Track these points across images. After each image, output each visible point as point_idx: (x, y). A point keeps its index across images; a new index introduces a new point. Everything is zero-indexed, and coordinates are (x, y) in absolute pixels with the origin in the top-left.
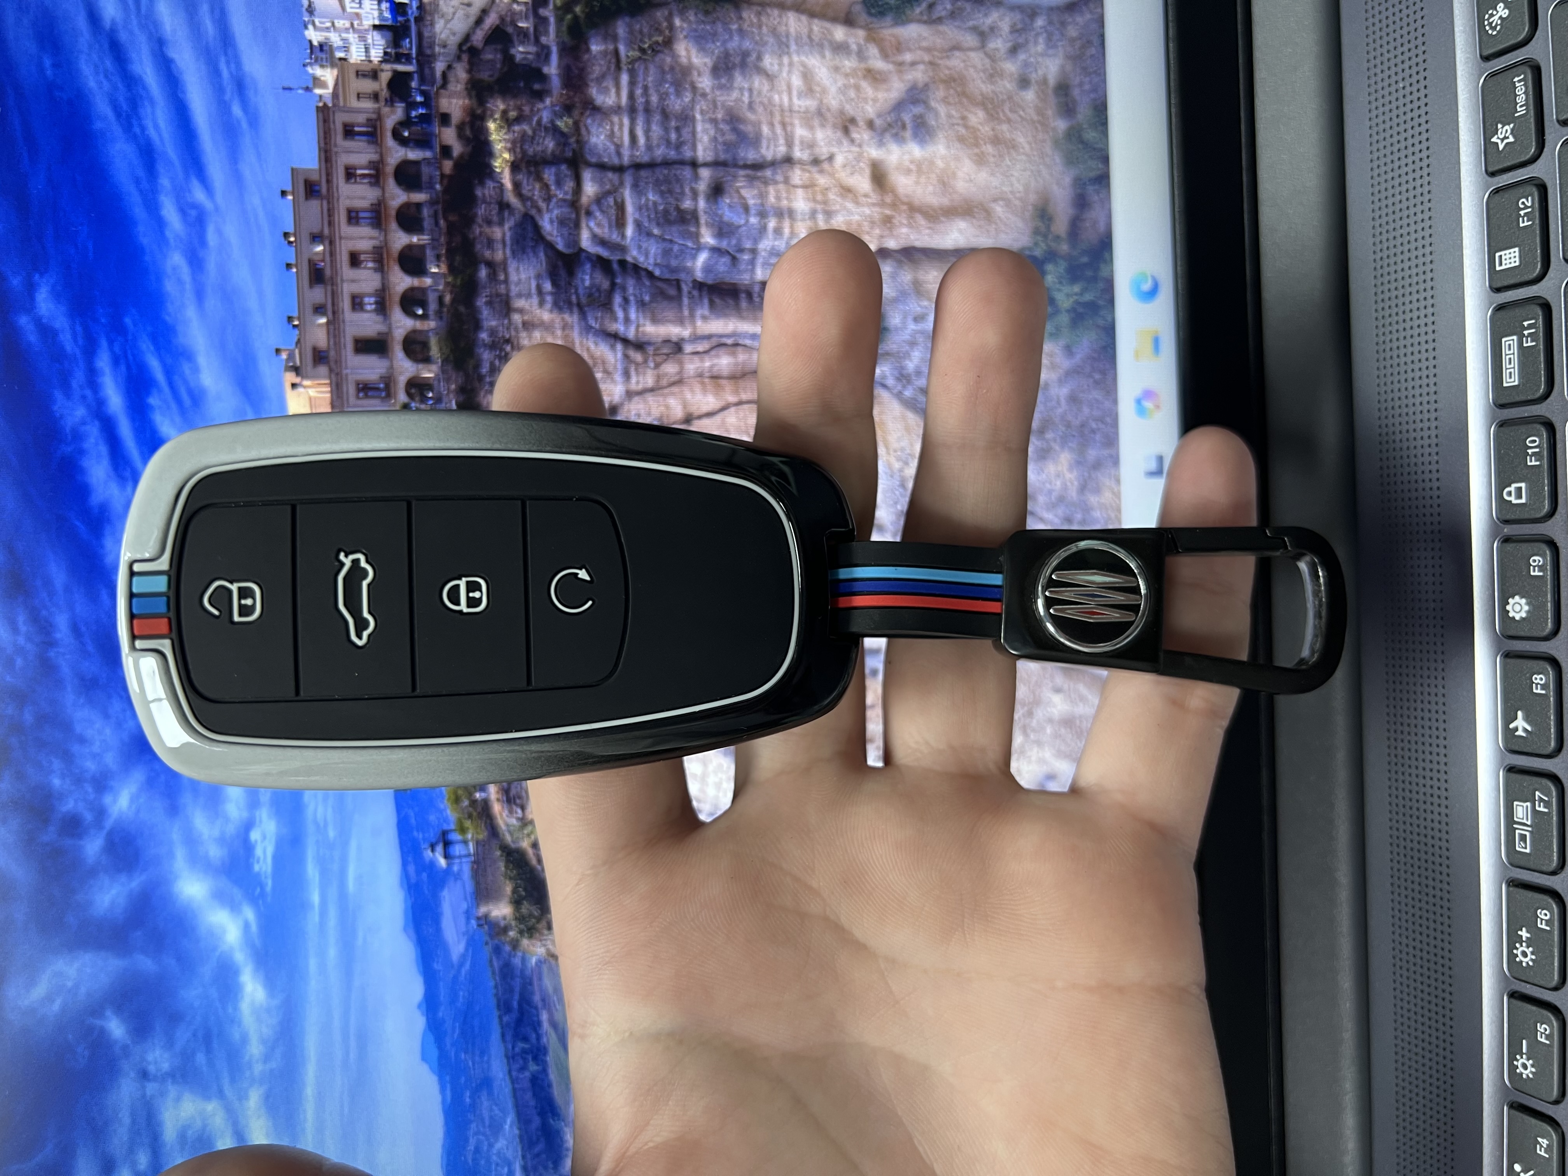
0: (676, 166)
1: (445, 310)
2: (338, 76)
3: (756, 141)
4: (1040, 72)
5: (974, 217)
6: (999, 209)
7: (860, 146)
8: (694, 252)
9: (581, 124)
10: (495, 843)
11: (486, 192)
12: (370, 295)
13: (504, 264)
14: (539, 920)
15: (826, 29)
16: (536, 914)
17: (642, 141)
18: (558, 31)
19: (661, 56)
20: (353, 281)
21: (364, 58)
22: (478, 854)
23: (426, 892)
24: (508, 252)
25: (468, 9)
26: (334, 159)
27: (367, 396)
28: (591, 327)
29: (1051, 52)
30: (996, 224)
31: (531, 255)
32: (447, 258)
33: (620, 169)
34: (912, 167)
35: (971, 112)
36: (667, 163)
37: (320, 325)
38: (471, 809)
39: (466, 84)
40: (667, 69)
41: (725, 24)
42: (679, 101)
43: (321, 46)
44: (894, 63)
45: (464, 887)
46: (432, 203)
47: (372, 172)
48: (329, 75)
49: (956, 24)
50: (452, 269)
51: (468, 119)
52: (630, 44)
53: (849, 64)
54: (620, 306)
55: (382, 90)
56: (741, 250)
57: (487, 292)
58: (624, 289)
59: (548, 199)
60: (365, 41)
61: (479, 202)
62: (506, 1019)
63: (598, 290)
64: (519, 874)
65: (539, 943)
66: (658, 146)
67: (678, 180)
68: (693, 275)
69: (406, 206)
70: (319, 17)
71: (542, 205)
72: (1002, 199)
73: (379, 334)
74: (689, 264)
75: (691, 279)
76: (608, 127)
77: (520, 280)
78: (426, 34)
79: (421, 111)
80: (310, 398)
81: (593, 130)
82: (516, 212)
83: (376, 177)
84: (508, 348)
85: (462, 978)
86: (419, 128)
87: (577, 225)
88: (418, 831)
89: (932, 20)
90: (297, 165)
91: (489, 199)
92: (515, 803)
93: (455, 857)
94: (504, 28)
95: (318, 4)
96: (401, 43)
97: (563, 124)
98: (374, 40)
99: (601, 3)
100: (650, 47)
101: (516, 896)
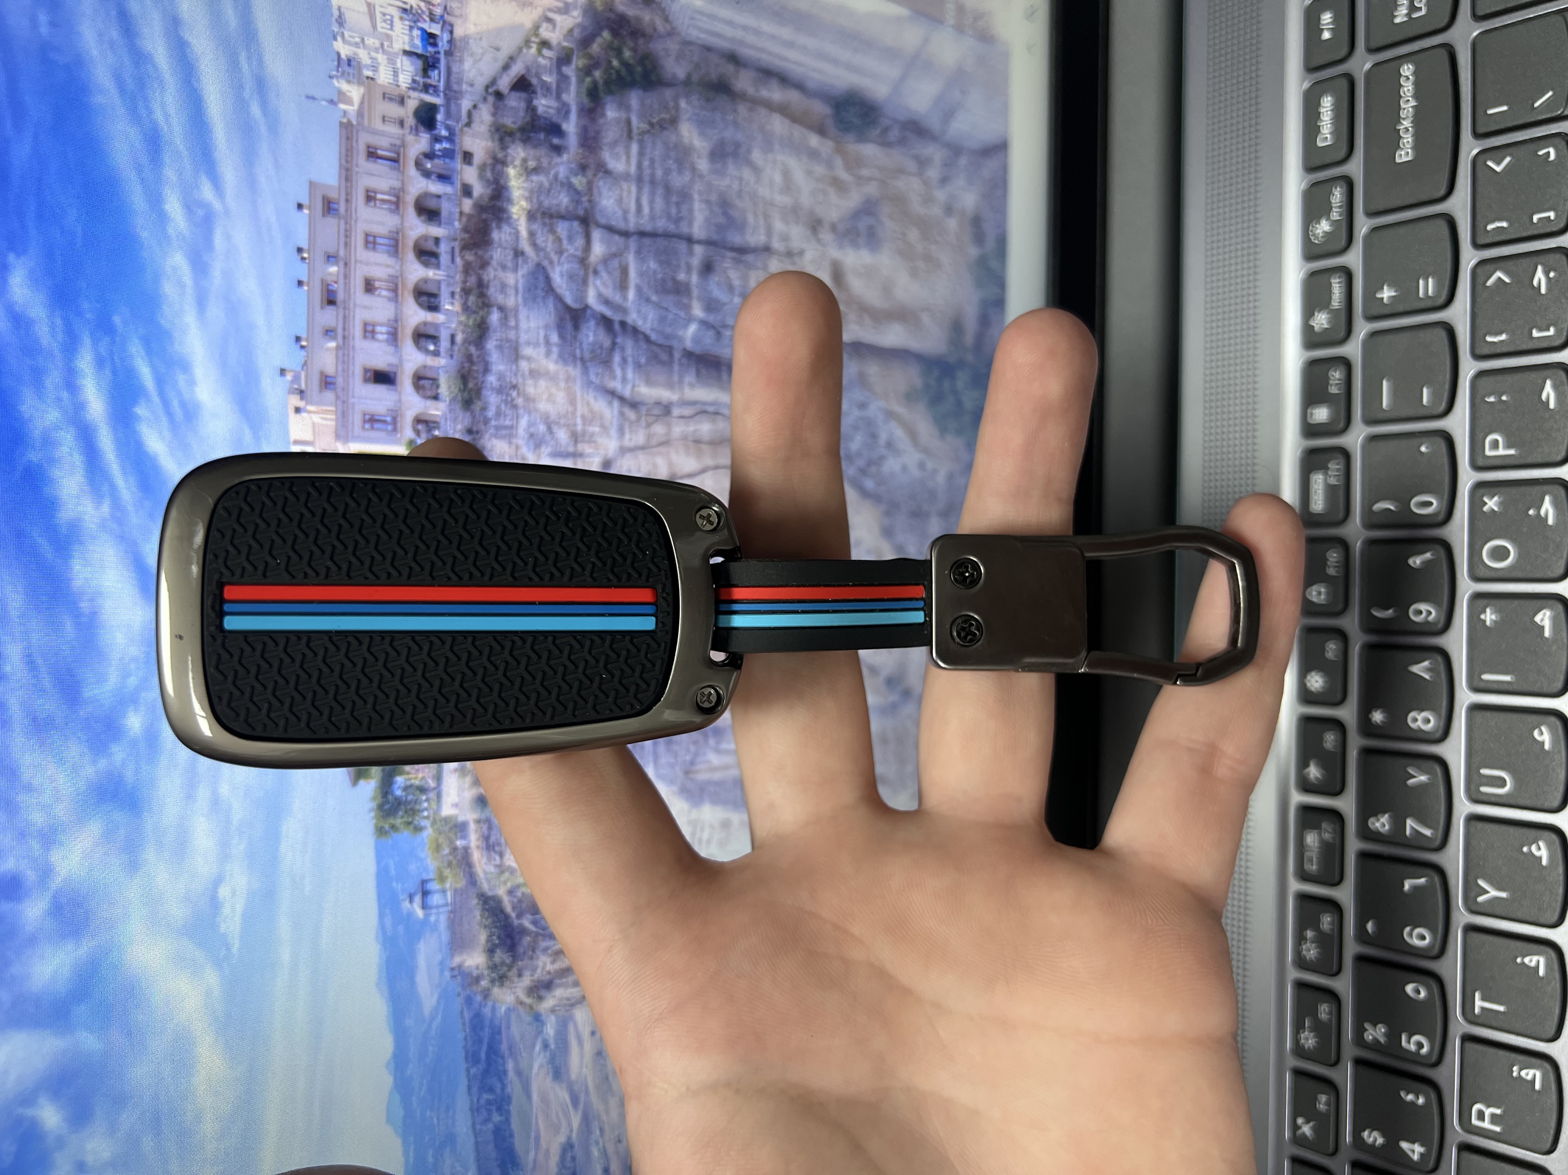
0: (674, 240)
1: (456, 348)
2: (364, 95)
3: (741, 227)
4: (961, 205)
5: (907, 323)
6: (926, 318)
7: (824, 246)
8: (685, 322)
9: (593, 187)
10: (472, 892)
11: (503, 236)
12: (381, 325)
13: (517, 311)
14: (510, 967)
15: (804, 135)
16: (508, 961)
17: (646, 210)
18: (578, 93)
19: (665, 133)
20: (366, 307)
21: (391, 81)
22: (455, 903)
23: (402, 944)
24: (520, 300)
25: (497, 52)
26: (354, 178)
27: (372, 428)
28: (592, 383)
29: (970, 187)
30: (922, 330)
31: (541, 304)
32: (461, 297)
33: (625, 234)
34: (863, 271)
35: (909, 230)
36: (667, 235)
37: (328, 349)
38: (451, 858)
39: (491, 126)
40: (671, 145)
41: (723, 114)
42: (680, 180)
43: (349, 61)
44: (853, 175)
45: (440, 938)
46: (451, 239)
47: (393, 199)
49: (902, 150)
50: (466, 308)
51: (489, 161)
52: (642, 116)
53: (820, 170)
54: (619, 365)
55: (408, 117)
56: (725, 326)
57: (498, 335)
58: (623, 349)
59: (560, 252)
60: (395, 63)
61: (495, 245)
62: (473, 1071)
63: (601, 347)
64: (494, 922)
65: (509, 991)
66: (660, 217)
67: (676, 253)
68: (683, 344)
69: (425, 238)
70: (350, 30)
71: (555, 258)
72: (929, 310)
73: (389, 365)
74: (680, 333)
75: (682, 348)
76: (617, 192)
77: (529, 328)
78: (455, 69)
79: (445, 145)
80: (314, 424)
81: (605, 191)
82: (529, 261)
83: (396, 205)
84: (514, 394)
85: (433, 1032)
86: (442, 162)
87: (585, 282)
88: (397, 881)
89: (886, 144)
90: (315, 178)
91: (504, 244)
92: (495, 852)
93: (431, 908)
94: (529, 78)
95: (348, 16)
96: (430, 73)
97: (578, 182)
98: (402, 65)
99: (618, 72)
100: (657, 123)
101: (489, 944)
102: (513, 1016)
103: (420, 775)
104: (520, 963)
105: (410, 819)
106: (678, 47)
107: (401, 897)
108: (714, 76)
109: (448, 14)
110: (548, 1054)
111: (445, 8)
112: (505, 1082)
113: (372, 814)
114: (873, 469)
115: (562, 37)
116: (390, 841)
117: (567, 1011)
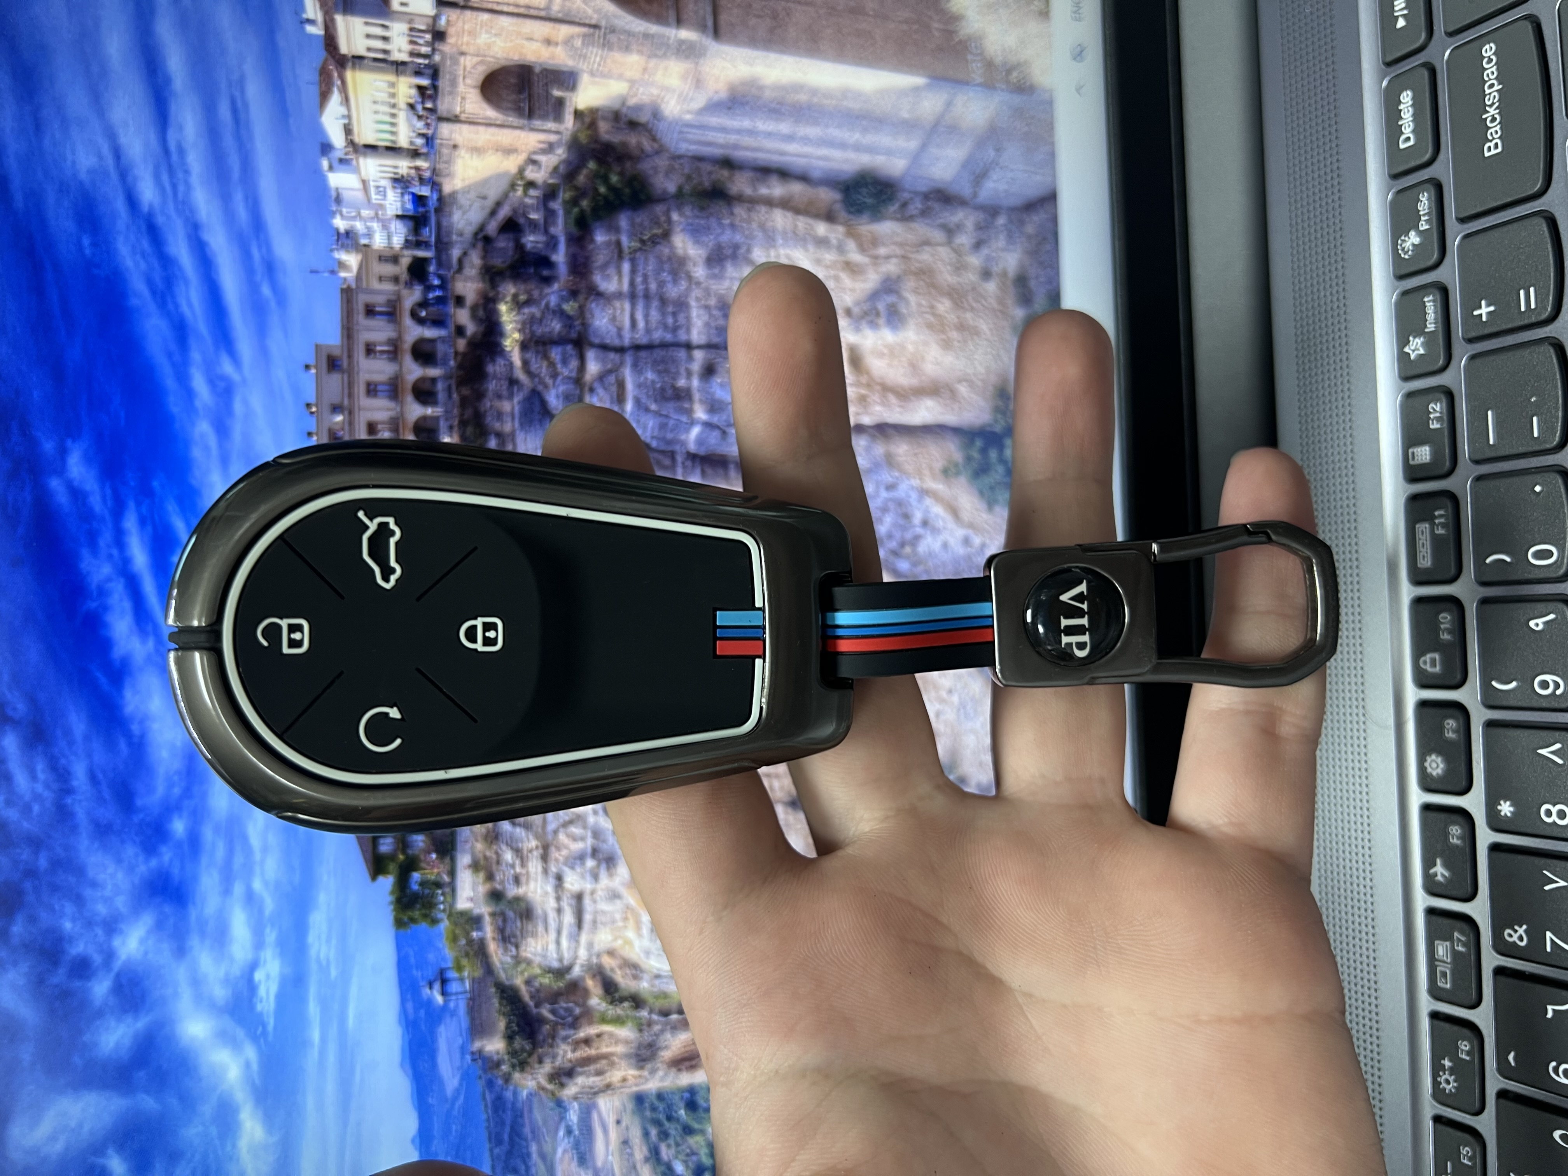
0: (671, 349)
2: (361, 261)
4: (1001, 266)
5: (941, 397)
6: (963, 389)
8: (687, 426)
9: (585, 310)
10: (490, 981)
11: (498, 368)
13: (513, 435)
14: (530, 1054)
15: (809, 225)
16: (527, 1048)
17: (641, 324)
18: (566, 223)
19: (658, 247)
21: (386, 245)
22: (473, 990)
23: (423, 1028)
24: (517, 424)
25: (483, 201)
26: (355, 337)
29: (1011, 247)
30: (960, 402)
31: (538, 426)
32: (460, 428)
33: (621, 350)
34: (886, 351)
35: (939, 301)
36: (664, 345)
38: (468, 948)
39: (481, 269)
40: (665, 259)
41: (719, 219)
42: (676, 290)
43: (348, 234)
44: (869, 256)
45: (460, 1024)
46: (447, 377)
47: (391, 349)
48: (352, 260)
49: (926, 221)
51: (481, 301)
52: (632, 235)
53: (830, 256)
55: (402, 274)
59: (555, 375)
60: (388, 229)
61: (490, 378)
62: (497, 1151)
64: (512, 1010)
65: (530, 1077)
66: (657, 329)
67: (674, 361)
68: (686, 448)
69: (422, 380)
70: (346, 207)
71: (549, 381)
72: (966, 380)
74: (683, 437)
75: (684, 451)
76: (610, 312)
78: (444, 223)
79: (438, 293)
81: (597, 312)
82: (525, 387)
83: (394, 352)
85: (455, 1112)
86: (435, 309)
88: (417, 969)
89: (904, 217)
90: (321, 341)
91: (499, 376)
92: (510, 942)
93: (451, 994)
94: (516, 219)
95: (346, 195)
96: (421, 231)
97: (569, 307)
98: (396, 229)
99: (605, 198)
100: (649, 239)
101: (509, 1031)
102: (535, 1100)
103: (436, 870)
104: (540, 1050)
105: (428, 912)
106: (667, 163)
107: (422, 984)
108: (707, 184)
109: (437, 175)
110: (572, 1139)
111: (434, 171)
112: (530, 1164)
113: (392, 907)
114: (908, 550)
115: (548, 175)
116: (409, 931)
117: (591, 1099)
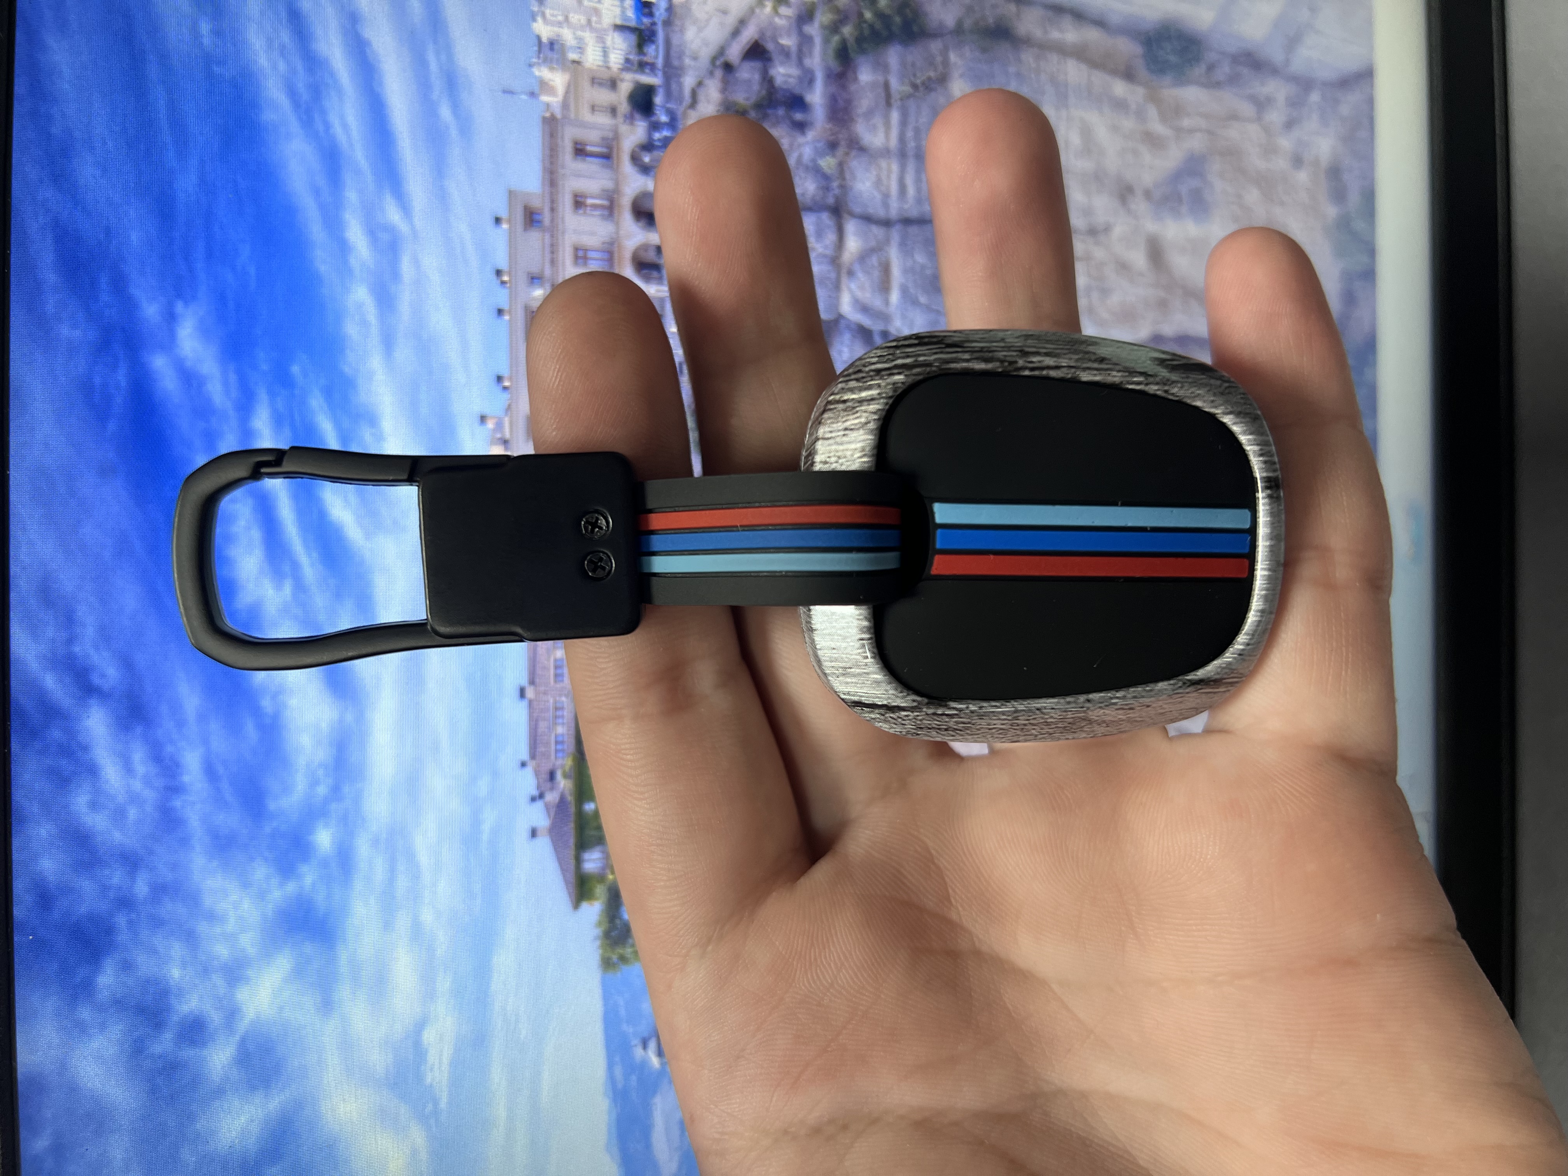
2: (569, 83)
4: (1313, 153)
7: (1136, 218)
9: (845, 168)
15: (1106, 82)
17: (911, 191)
18: (824, 55)
19: (933, 94)
21: (601, 63)
23: (635, 1099)
25: (724, 17)
26: (561, 183)
29: (1325, 130)
33: (886, 223)
34: (1188, 246)
35: (1247, 191)
39: (719, 105)
41: (1004, 65)
43: (552, 44)
44: (1171, 127)
47: (605, 203)
48: (558, 80)
49: (1235, 90)
52: (902, 77)
53: (1128, 124)
55: (621, 104)
60: (604, 43)
69: (645, 247)
70: (552, 8)
76: (874, 173)
78: (675, 41)
79: (666, 133)
81: (860, 173)
83: (610, 209)
87: (839, 287)
88: (628, 1023)
89: (1211, 84)
90: (515, 185)
94: (764, 44)
96: (646, 50)
97: (828, 163)
98: (614, 43)
99: (871, 26)
100: (923, 83)
107: (634, 1042)
108: (991, 19)
113: (597, 943)
116: (618, 974)
